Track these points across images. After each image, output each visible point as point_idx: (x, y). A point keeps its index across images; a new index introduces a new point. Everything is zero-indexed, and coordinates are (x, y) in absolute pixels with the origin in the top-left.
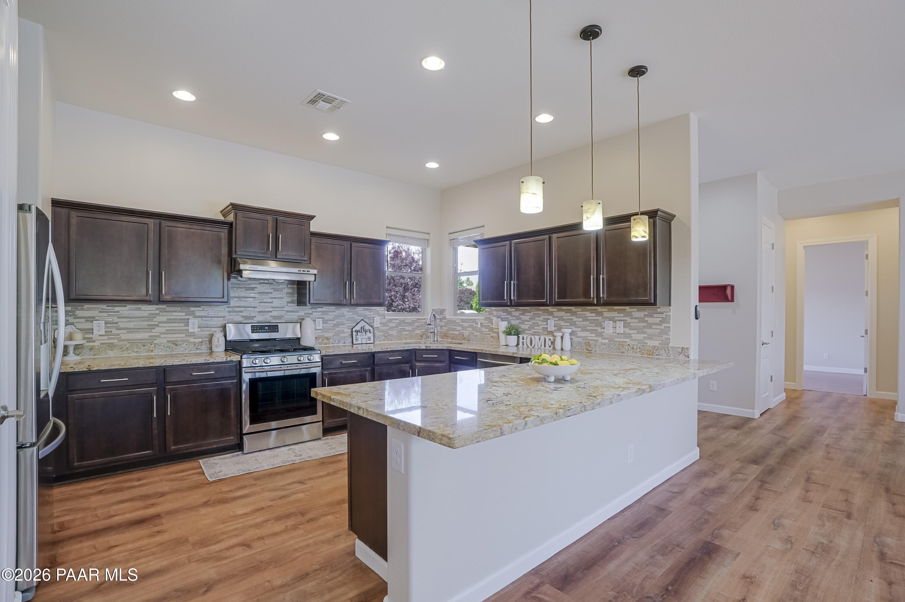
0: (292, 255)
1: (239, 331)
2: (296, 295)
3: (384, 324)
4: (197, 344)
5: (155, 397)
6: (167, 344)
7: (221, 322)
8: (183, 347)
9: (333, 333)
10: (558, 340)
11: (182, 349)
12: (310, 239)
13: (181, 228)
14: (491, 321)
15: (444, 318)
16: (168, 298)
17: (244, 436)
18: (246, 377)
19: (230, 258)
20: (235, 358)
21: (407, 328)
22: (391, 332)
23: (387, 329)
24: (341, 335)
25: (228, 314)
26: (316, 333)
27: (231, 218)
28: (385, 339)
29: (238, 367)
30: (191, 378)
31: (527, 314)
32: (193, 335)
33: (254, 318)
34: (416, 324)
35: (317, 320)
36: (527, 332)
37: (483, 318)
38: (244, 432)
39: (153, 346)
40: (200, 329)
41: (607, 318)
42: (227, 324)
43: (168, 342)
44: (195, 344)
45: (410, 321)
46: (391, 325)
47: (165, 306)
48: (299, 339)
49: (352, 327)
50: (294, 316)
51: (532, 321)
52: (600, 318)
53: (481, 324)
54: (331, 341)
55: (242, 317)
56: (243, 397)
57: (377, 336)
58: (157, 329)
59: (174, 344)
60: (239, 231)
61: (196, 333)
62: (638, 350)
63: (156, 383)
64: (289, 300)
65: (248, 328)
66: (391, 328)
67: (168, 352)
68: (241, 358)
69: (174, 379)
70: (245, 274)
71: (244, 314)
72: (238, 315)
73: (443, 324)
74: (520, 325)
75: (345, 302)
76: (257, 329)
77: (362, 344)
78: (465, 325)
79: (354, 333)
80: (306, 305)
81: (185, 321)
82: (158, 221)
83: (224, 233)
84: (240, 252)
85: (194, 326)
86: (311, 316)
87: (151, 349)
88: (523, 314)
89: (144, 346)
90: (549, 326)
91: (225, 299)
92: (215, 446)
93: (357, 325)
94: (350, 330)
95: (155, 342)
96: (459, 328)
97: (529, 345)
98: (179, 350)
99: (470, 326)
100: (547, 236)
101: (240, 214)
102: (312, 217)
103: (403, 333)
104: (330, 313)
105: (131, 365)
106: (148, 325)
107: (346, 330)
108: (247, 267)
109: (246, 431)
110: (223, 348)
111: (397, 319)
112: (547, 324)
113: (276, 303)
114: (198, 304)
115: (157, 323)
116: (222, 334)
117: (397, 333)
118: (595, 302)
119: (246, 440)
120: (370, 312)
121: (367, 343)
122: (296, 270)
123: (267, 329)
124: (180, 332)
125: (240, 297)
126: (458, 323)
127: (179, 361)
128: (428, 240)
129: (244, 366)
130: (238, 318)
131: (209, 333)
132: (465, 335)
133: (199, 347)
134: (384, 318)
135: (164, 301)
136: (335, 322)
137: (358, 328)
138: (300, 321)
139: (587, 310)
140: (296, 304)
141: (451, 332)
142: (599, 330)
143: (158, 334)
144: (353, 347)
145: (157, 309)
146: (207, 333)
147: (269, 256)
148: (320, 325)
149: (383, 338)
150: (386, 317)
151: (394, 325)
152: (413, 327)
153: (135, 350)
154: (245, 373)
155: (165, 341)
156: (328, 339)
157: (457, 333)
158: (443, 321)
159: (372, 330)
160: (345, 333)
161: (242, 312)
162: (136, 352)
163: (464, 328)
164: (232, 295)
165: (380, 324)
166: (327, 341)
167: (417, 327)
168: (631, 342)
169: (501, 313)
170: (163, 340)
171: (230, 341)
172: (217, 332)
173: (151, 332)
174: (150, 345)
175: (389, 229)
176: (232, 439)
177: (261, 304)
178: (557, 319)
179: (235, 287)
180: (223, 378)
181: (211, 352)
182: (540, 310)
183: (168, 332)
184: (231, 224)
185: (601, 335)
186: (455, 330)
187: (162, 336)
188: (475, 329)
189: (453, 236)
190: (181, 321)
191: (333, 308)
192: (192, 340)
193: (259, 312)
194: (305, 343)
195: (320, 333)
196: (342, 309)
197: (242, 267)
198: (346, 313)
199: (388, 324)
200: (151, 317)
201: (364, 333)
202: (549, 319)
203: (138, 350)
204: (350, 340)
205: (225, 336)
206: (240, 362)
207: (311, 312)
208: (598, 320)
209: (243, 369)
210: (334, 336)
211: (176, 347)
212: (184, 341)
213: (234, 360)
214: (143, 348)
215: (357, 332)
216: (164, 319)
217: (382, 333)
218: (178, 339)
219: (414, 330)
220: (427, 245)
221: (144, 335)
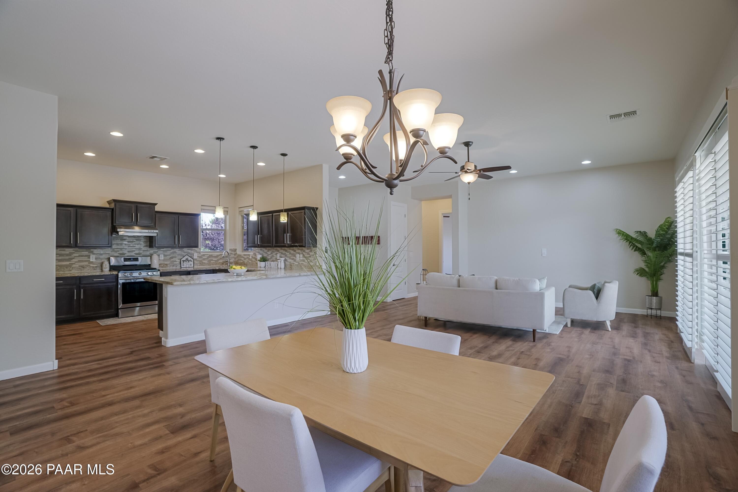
0: (146, 222)
1: (118, 261)
2: (149, 243)
3: (200, 257)
4: (94, 268)
5: (75, 290)
6: (79, 267)
7: (107, 256)
8: (87, 269)
9: (170, 262)
10: (279, 263)
11: (87, 270)
12: (155, 215)
13: (87, 212)
14: (256, 255)
15: (236, 254)
16: (80, 245)
17: (119, 310)
18: (121, 281)
19: (112, 225)
20: (115, 273)
21: (214, 259)
22: (204, 261)
23: (202, 260)
24: (174, 263)
25: (111, 252)
26: (159, 262)
27: (113, 206)
28: (200, 265)
29: (116, 277)
30: (93, 282)
31: (270, 251)
32: (92, 263)
33: (126, 255)
34: (219, 257)
35: (160, 255)
36: (270, 260)
37: (253, 253)
38: (119, 308)
39: (71, 268)
40: (96, 260)
41: (297, 253)
42: (110, 257)
43: (79, 266)
44: (93, 267)
45: (216, 255)
46: (204, 257)
47: (77, 249)
48: (150, 265)
49: (180, 259)
50: (148, 253)
51: (272, 255)
52: (295, 253)
53: (252, 256)
54: (168, 266)
55: (119, 254)
56: (119, 291)
57: (195, 263)
58: (74, 260)
59: (82, 267)
60: (117, 212)
61: (94, 262)
62: (307, 267)
63: (75, 284)
64: (145, 245)
65: (122, 259)
66: (204, 259)
67: (79, 271)
68: (118, 273)
69: (84, 282)
70: (120, 233)
71: (120, 252)
72: (116, 253)
73: (236, 257)
74: (267, 257)
75: (175, 246)
76: (127, 260)
77: (186, 267)
78: (245, 257)
79: (182, 262)
80: (153, 248)
81: (88, 256)
82: (75, 209)
83: (109, 213)
84: (117, 223)
85: (93, 258)
86: (157, 253)
87: (70, 269)
88: (268, 251)
89: (67, 268)
90: (277, 257)
91: (110, 245)
92: (104, 314)
93: (183, 257)
94: (179, 260)
95: (72, 266)
96: (243, 259)
97: (269, 266)
98: (85, 270)
99: (248, 258)
100: (271, 214)
101: (118, 204)
102: (156, 204)
103: (212, 262)
104: (168, 252)
105: (64, 276)
106: (69, 258)
107: (177, 260)
108: (122, 230)
109: (121, 307)
110: (108, 269)
111: (208, 254)
112: (277, 256)
113: (137, 246)
114: (95, 248)
115: (73, 257)
116: (108, 262)
117: (208, 262)
118: (287, 246)
119: (120, 312)
120: (191, 251)
121: (189, 267)
122: (147, 231)
123: (132, 260)
124: (85, 261)
125: (118, 244)
126: (242, 256)
127: (87, 274)
128: (227, 211)
129: (119, 277)
130: (116, 254)
131: (101, 262)
132: (245, 262)
133: (95, 269)
134: (200, 254)
135: (78, 247)
136: (171, 256)
137: (184, 259)
138: (151, 256)
139: (291, 249)
140: (149, 247)
141: (239, 261)
142: (295, 258)
143: (74, 262)
144: (181, 268)
145: (73, 250)
146: (99, 261)
147: (133, 224)
148: (162, 257)
149: (199, 264)
150: (201, 253)
151: (206, 257)
152: (218, 259)
153: (62, 270)
154: (120, 280)
155: (78, 266)
156: (166, 265)
157: (242, 261)
158: (236, 255)
159: (192, 260)
160: (176, 262)
161: (118, 251)
162: (63, 271)
163: (245, 259)
164: (113, 243)
165: (198, 257)
166: (166, 266)
167: (220, 259)
168: (305, 263)
169: (260, 251)
170: (77, 265)
171: (112, 266)
172: (105, 261)
173: (70, 261)
174: (70, 268)
175: (202, 206)
176: (113, 311)
177: (129, 247)
178: (280, 253)
179: (115, 239)
180: (108, 282)
181: (102, 270)
182: (274, 249)
183: (80, 261)
184: (113, 209)
185: (295, 261)
186: (241, 260)
187: (76, 263)
188: (249, 259)
189: (241, 209)
190: (86, 256)
191: (169, 249)
192: (92, 265)
193: (128, 251)
194: (153, 266)
195: (162, 262)
196: (175, 249)
197: (118, 230)
198: (177, 251)
199: (202, 257)
200: (70, 254)
201: (188, 262)
202: (277, 253)
203: (64, 270)
204: (180, 265)
205: (110, 263)
206: (117, 275)
207: (157, 251)
208: (294, 254)
209: (119, 278)
210: (170, 263)
211: (84, 269)
212: (87, 266)
213: (114, 274)
214: (66, 269)
215: (183, 261)
216: (77, 255)
217: (199, 262)
218: (84, 265)
219: (218, 260)
220: (227, 214)
221: (68, 263)
